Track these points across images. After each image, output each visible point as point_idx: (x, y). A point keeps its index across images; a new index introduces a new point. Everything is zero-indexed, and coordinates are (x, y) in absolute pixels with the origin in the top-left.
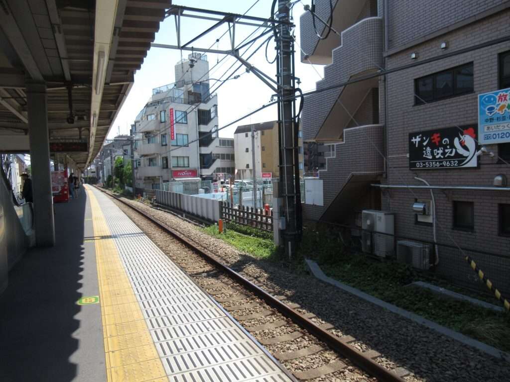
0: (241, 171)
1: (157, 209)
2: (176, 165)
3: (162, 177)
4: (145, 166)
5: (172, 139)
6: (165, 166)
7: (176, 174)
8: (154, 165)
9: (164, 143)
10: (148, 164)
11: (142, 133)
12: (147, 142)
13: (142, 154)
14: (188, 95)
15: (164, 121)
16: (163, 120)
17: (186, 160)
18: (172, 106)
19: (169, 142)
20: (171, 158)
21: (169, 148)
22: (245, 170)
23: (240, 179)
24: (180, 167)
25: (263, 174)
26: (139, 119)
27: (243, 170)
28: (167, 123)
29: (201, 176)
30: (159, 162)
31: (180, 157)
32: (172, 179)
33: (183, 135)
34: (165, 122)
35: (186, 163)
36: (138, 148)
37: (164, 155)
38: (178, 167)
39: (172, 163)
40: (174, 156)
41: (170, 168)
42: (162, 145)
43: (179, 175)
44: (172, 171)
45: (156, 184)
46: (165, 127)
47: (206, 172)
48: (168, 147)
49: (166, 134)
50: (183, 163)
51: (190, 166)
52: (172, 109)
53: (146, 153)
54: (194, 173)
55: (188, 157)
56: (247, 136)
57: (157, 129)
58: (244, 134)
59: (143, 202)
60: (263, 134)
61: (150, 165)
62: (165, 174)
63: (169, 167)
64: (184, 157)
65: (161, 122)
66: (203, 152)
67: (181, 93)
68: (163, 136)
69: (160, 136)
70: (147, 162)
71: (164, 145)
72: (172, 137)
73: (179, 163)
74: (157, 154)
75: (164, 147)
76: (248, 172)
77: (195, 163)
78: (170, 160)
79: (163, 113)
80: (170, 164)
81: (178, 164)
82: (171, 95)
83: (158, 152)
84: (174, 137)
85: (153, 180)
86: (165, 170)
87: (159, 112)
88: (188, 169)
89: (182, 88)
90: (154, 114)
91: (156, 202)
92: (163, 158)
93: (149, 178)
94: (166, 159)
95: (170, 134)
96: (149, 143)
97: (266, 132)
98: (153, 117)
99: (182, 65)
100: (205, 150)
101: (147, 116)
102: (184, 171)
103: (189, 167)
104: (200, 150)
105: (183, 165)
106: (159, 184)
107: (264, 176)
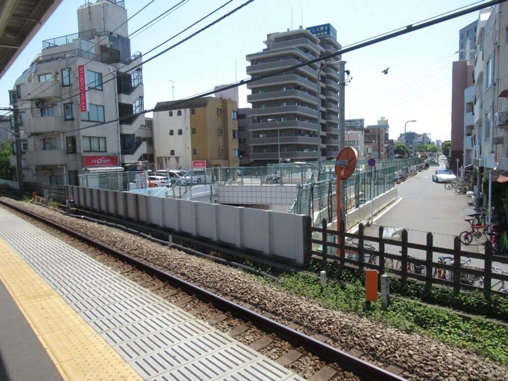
0: (164, 159)
1: (80, 218)
2: (89, 149)
3: (66, 165)
4: (36, 150)
5: (82, 111)
6: (70, 151)
7: (89, 161)
8: (51, 148)
9: (69, 117)
10: (42, 146)
11: (31, 100)
12: (40, 114)
13: (33, 131)
14: (100, 51)
15: (68, 83)
16: (66, 82)
17: (102, 141)
18: (80, 62)
19: (78, 115)
20: (81, 138)
21: (78, 125)
22: (169, 158)
23: (162, 168)
24: (94, 151)
25: (194, 163)
26: (25, 81)
27: (166, 158)
28: (74, 88)
29: (123, 165)
30: (62, 143)
31: (93, 137)
32: (84, 169)
33: (97, 105)
34: (69, 85)
35: (102, 146)
36: (26, 123)
37: (70, 134)
38: (91, 151)
39: (83, 145)
40: (84, 135)
41: (80, 153)
42: (66, 120)
43: (94, 163)
44: (82, 157)
45: (57, 176)
46: (70, 92)
47: (130, 160)
48: (75, 121)
49: (71, 103)
50: (97, 146)
51: (108, 150)
52: (81, 67)
53: (38, 130)
54: (113, 161)
55: (105, 138)
56: (171, 114)
57: (57, 95)
58: (167, 112)
59: (45, 204)
60: (193, 112)
61: (44, 149)
62: (72, 162)
63: (78, 151)
64: (99, 138)
65: (63, 86)
66: (125, 132)
67: (90, 46)
68: (67, 107)
69: (62, 106)
70: (40, 144)
71: (69, 120)
72: (82, 108)
73: (92, 146)
74: (57, 132)
75: (70, 122)
76: (173, 159)
77: (114, 147)
78: (80, 142)
79: (66, 73)
80: (80, 146)
81: (91, 148)
82: (76, 47)
83: (59, 130)
84: (85, 108)
85: (51, 170)
86: (71, 156)
87: (59, 71)
88: (105, 154)
89: (93, 41)
90: (51, 73)
91: (75, 206)
92: (67, 138)
93: (44, 167)
94: (73, 140)
95: (79, 103)
96: (42, 116)
97: (197, 110)
98: (49, 77)
99: (89, 10)
100: (127, 129)
101: (39, 76)
102: (100, 157)
103: (106, 151)
104: (121, 129)
105: (97, 149)
106: (62, 176)
107: (196, 164)
